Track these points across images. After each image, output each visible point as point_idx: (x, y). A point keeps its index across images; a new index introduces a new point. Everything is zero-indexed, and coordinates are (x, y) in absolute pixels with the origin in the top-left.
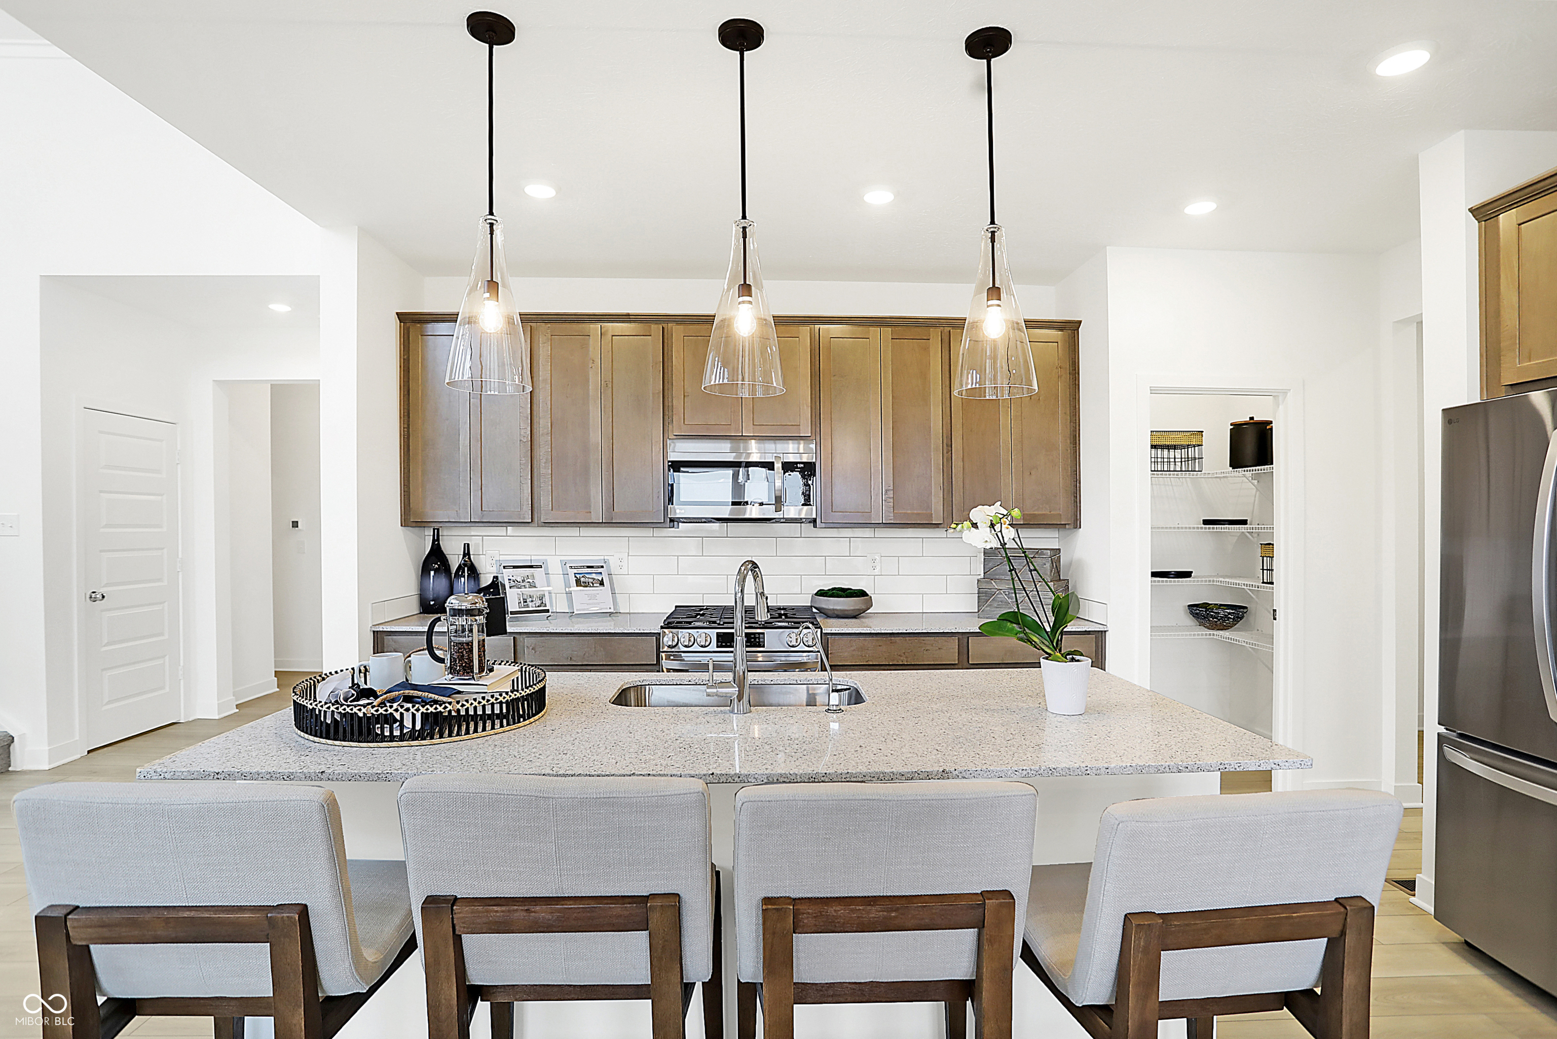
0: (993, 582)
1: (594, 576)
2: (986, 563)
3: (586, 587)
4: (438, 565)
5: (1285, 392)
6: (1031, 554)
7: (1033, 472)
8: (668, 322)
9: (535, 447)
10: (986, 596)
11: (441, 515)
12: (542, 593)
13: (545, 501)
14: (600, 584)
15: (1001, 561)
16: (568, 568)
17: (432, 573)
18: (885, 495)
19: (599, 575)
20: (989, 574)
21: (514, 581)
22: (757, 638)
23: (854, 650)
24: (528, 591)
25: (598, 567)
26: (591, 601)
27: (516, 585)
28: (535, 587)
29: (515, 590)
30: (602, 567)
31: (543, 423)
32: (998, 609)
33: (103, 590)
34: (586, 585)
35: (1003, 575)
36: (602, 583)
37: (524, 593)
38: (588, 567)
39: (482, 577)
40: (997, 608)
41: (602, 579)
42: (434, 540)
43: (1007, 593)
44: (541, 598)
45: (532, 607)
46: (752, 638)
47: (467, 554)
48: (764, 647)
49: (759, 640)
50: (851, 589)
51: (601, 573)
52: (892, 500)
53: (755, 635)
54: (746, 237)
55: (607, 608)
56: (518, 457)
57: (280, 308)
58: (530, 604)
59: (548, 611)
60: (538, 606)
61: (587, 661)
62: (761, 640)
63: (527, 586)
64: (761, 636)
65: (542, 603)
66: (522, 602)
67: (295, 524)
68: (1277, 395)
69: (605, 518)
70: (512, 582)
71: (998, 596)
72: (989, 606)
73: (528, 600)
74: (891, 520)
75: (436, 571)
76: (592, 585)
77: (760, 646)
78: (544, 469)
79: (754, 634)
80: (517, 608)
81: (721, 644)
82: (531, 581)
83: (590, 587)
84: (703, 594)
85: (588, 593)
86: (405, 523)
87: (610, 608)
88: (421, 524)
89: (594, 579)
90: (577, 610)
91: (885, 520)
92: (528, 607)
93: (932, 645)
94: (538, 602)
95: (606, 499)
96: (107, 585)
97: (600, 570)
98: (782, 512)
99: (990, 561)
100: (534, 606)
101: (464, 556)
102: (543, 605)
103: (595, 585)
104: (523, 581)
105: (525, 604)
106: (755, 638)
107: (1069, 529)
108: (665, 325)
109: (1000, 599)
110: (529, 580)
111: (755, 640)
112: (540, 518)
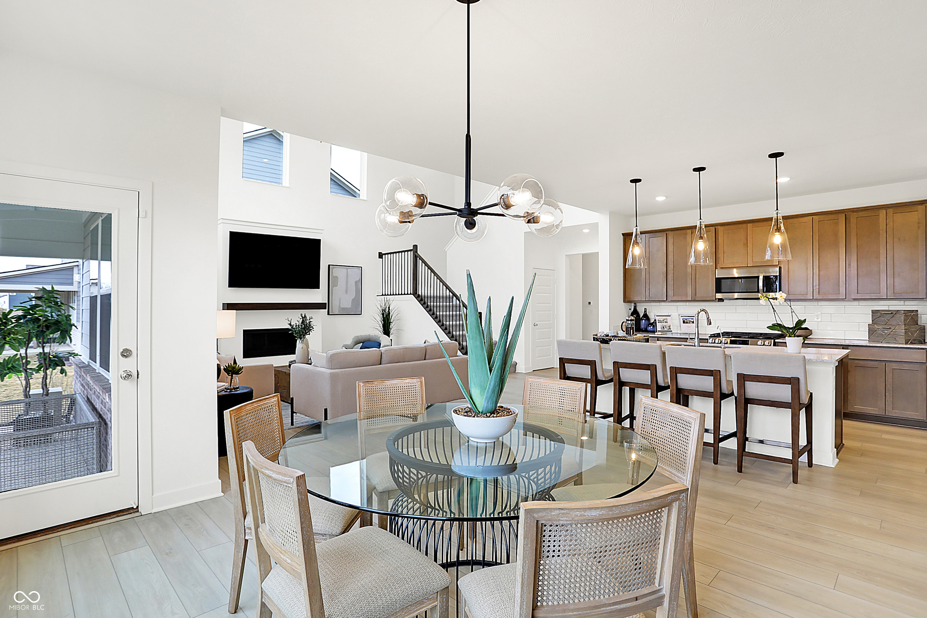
0: (875, 325)
1: (690, 320)
2: (873, 316)
4: (636, 315)
8: (717, 226)
9: (668, 275)
10: (872, 331)
11: (636, 299)
13: (670, 293)
16: (681, 317)
18: (814, 287)
20: (874, 322)
24: (665, 324)
27: (660, 322)
28: (668, 323)
29: (660, 323)
30: (694, 317)
31: (671, 266)
33: (537, 323)
34: (687, 323)
36: (693, 322)
37: (663, 324)
38: (687, 316)
39: (651, 320)
40: (877, 337)
42: (634, 307)
43: (882, 330)
44: (669, 327)
47: (645, 311)
52: (818, 289)
55: (694, 331)
56: (662, 278)
57: (586, 231)
59: (671, 331)
63: (665, 322)
64: (748, 341)
66: (662, 328)
67: (590, 303)
69: (693, 299)
72: (874, 336)
73: (664, 327)
74: (817, 297)
78: (670, 282)
80: (660, 329)
82: (667, 321)
85: (687, 325)
86: (624, 301)
88: (630, 302)
91: (814, 298)
92: (664, 329)
94: (668, 328)
95: (693, 292)
96: (538, 321)
97: (692, 318)
99: (875, 316)
100: (666, 329)
101: (644, 312)
102: (670, 329)
103: (690, 323)
104: (663, 321)
108: (716, 227)
109: (879, 333)
110: (665, 320)
112: (669, 299)
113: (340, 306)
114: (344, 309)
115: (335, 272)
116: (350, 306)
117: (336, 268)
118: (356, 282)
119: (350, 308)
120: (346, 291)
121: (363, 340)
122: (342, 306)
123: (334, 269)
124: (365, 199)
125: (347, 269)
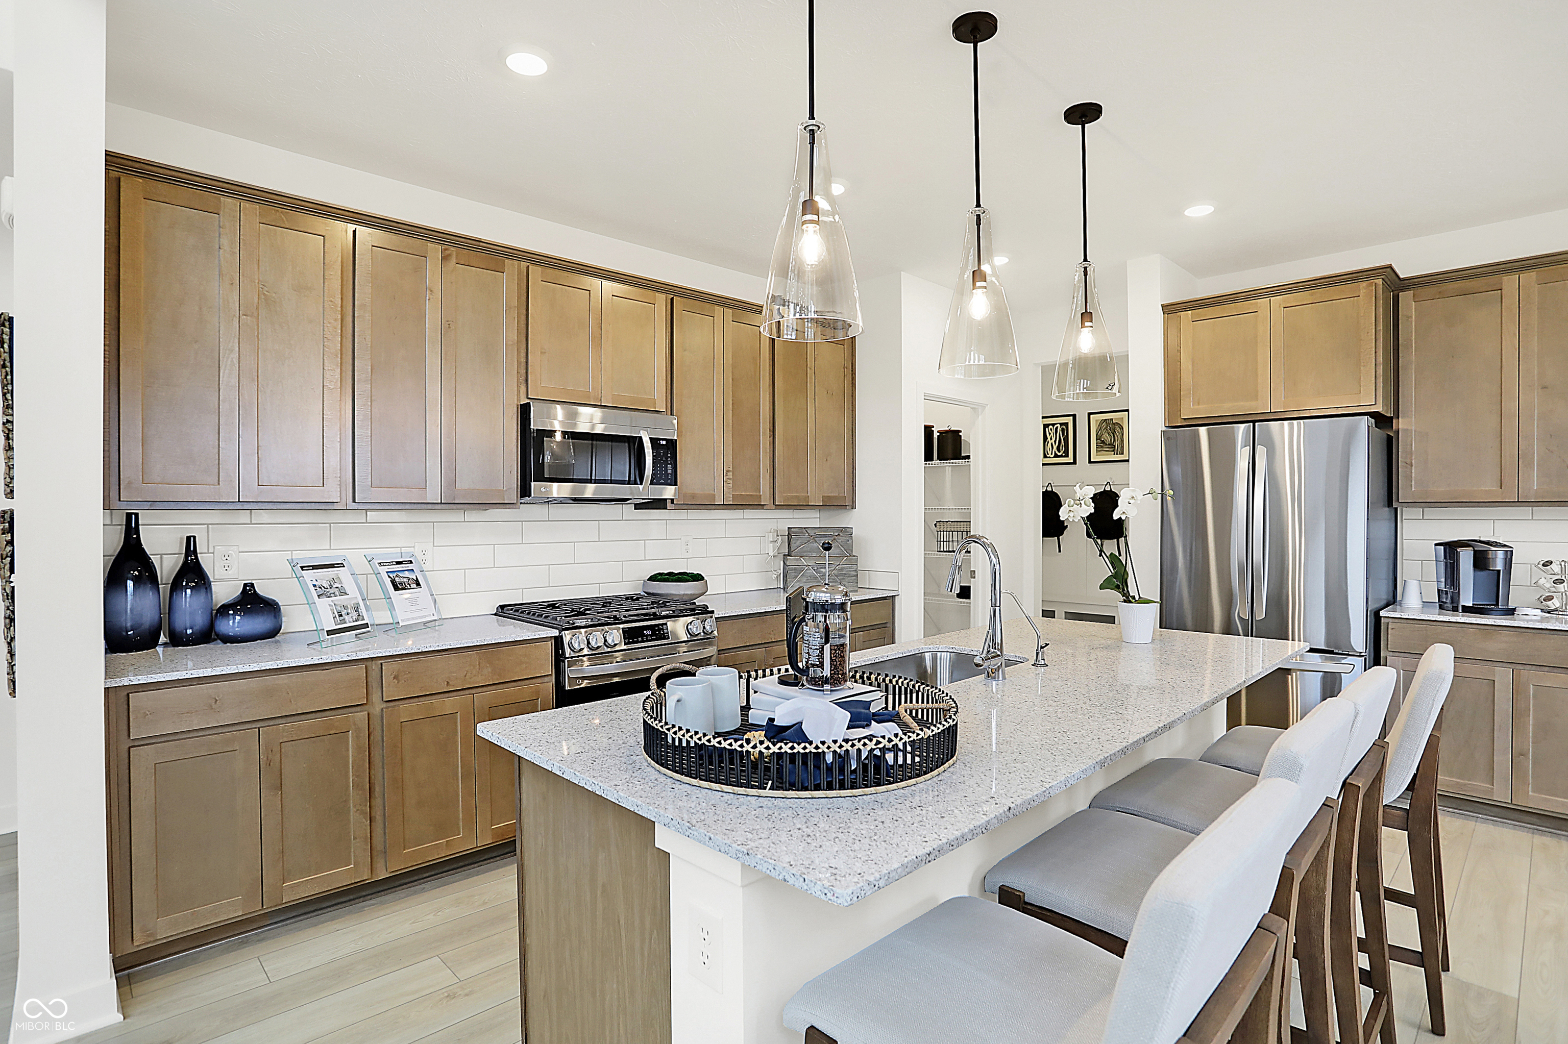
0: (802, 559)
1: (407, 574)
3: (403, 590)
4: (138, 571)
5: (984, 407)
6: (836, 532)
7: (829, 459)
10: (795, 573)
12: (356, 602)
14: (416, 586)
15: (808, 539)
16: (377, 565)
17: (130, 584)
18: (726, 476)
19: (411, 572)
20: (797, 552)
21: (320, 588)
22: (661, 629)
24: (340, 599)
25: (408, 563)
26: (413, 608)
27: (324, 592)
28: (346, 594)
29: (325, 600)
30: (412, 562)
32: (806, 584)
34: (402, 587)
35: (810, 552)
36: (418, 584)
37: (336, 603)
38: (398, 563)
40: (806, 582)
41: (417, 578)
42: (127, 532)
43: (815, 569)
44: (356, 609)
45: (350, 622)
46: (657, 630)
47: (193, 552)
48: (668, 638)
49: (663, 631)
51: (413, 570)
52: (731, 481)
53: (659, 627)
54: (980, 224)
55: (430, 615)
58: (346, 617)
59: (366, 626)
60: (356, 621)
61: (470, 683)
62: (666, 631)
63: (337, 593)
64: (665, 627)
65: (359, 615)
66: (337, 616)
68: (976, 409)
69: (445, 497)
70: (319, 589)
71: (807, 572)
72: (798, 581)
73: (343, 613)
74: (730, 501)
75: (137, 581)
76: (408, 587)
77: (665, 638)
79: (657, 625)
80: (333, 627)
81: (629, 641)
82: (339, 586)
83: (407, 590)
84: (523, 589)
85: (406, 598)
87: (433, 615)
89: (409, 579)
90: (402, 621)
92: (345, 623)
94: (355, 615)
95: (445, 472)
97: (410, 566)
100: (351, 620)
101: (185, 557)
102: (361, 617)
103: (411, 587)
104: (331, 586)
105: (341, 618)
106: (659, 630)
107: (848, 510)
109: (809, 575)
111: (660, 632)
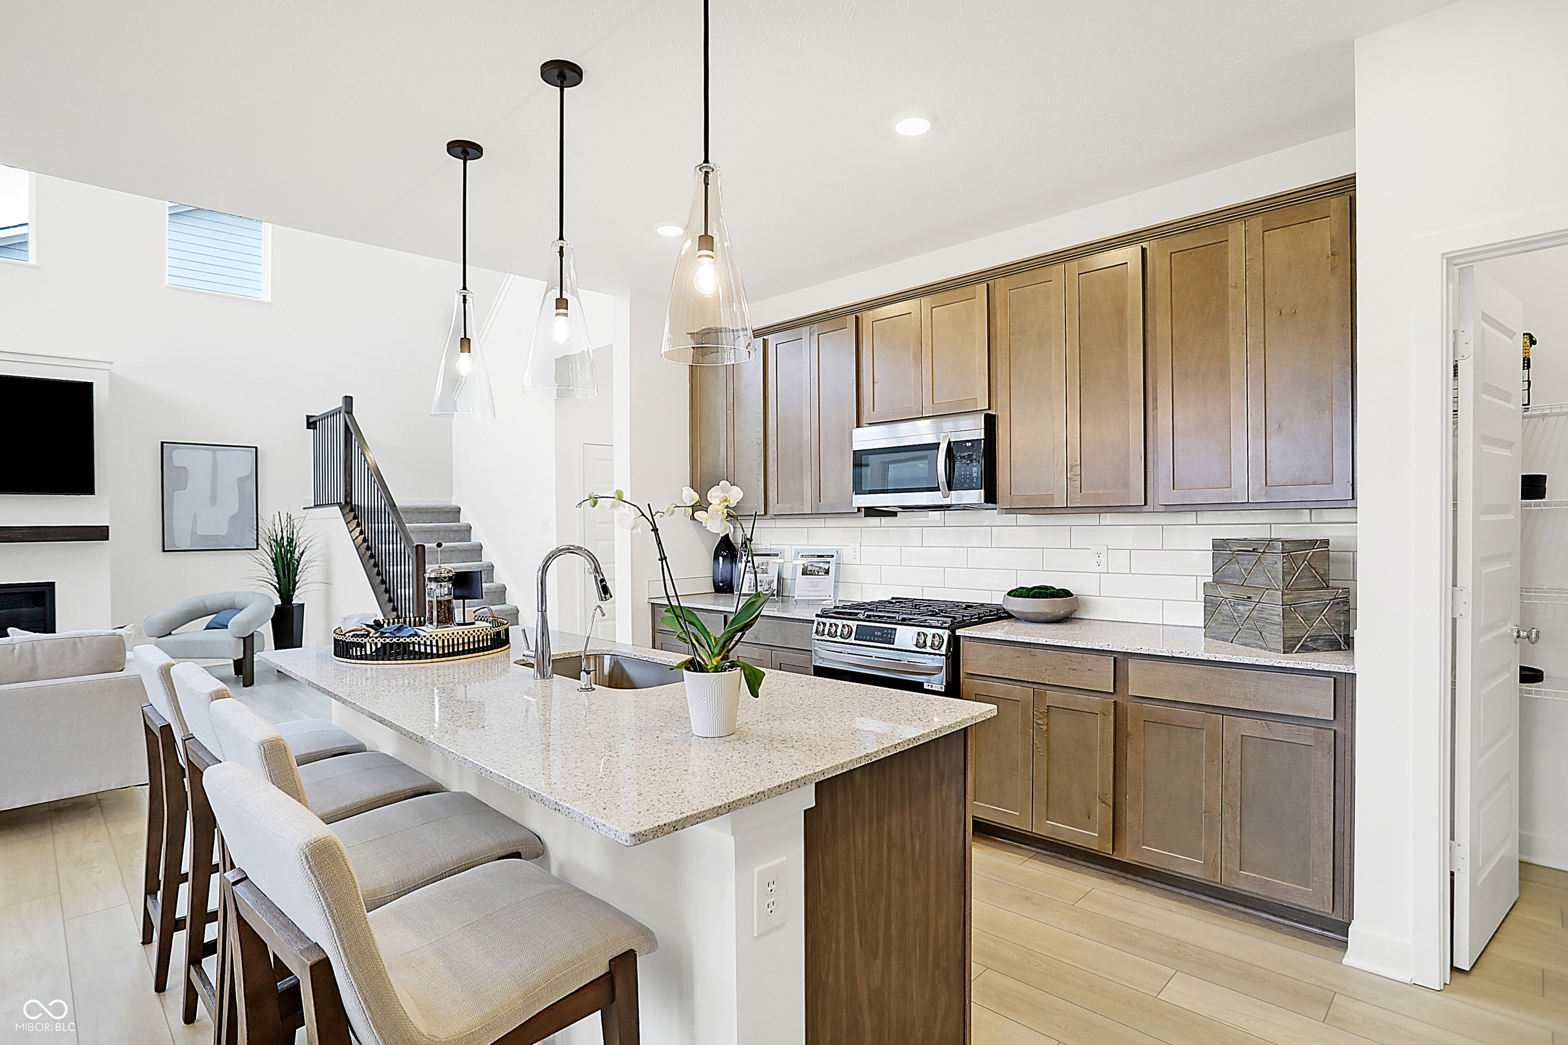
0: (1218, 587)
1: (821, 565)
2: (1215, 560)
3: (812, 575)
4: (727, 553)
8: (860, 310)
9: (767, 448)
12: (771, 579)
13: (772, 495)
14: (826, 573)
15: (1230, 557)
16: (800, 557)
17: (721, 559)
18: (1071, 471)
19: (827, 564)
22: (889, 633)
23: (990, 659)
25: (828, 556)
26: (812, 589)
28: (767, 573)
30: (833, 556)
31: (772, 425)
32: (1223, 626)
35: (1231, 577)
36: (827, 571)
38: (819, 556)
40: (1222, 624)
41: (829, 568)
43: (1233, 604)
44: (770, 583)
48: (893, 644)
50: (1053, 588)
51: (829, 562)
52: (1078, 478)
55: (827, 596)
56: (757, 456)
59: (774, 595)
60: (766, 591)
63: (760, 572)
65: (770, 587)
66: (752, 586)
71: (1224, 607)
73: (758, 584)
74: (1077, 502)
75: (724, 557)
76: (817, 573)
78: (771, 466)
82: (765, 568)
83: (815, 575)
85: (811, 580)
87: (830, 596)
89: (820, 568)
90: (798, 596)
91: (1070, 504)
93: (1080, 663)
95: (814, 491)
97: (829, 559)
98: (950, 498)
99: (1219, 557)
100: (762, 590)
103: (820, 573)
104: (758, 567)
108: (857, 313)
110: (763, 567)
112: (771, 511)
113: (194, 531)
114: (204, 537)
115: (178, 457)
116: (224, 533)
117: (178, 448)
118: (241, 481)
119: (223, 536)
120: (213, 500)
121: (216, 608)
122: (200, 533)
123: (175, 453)
124: (270, 300)
125: (214, 452)
